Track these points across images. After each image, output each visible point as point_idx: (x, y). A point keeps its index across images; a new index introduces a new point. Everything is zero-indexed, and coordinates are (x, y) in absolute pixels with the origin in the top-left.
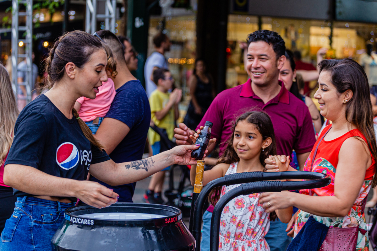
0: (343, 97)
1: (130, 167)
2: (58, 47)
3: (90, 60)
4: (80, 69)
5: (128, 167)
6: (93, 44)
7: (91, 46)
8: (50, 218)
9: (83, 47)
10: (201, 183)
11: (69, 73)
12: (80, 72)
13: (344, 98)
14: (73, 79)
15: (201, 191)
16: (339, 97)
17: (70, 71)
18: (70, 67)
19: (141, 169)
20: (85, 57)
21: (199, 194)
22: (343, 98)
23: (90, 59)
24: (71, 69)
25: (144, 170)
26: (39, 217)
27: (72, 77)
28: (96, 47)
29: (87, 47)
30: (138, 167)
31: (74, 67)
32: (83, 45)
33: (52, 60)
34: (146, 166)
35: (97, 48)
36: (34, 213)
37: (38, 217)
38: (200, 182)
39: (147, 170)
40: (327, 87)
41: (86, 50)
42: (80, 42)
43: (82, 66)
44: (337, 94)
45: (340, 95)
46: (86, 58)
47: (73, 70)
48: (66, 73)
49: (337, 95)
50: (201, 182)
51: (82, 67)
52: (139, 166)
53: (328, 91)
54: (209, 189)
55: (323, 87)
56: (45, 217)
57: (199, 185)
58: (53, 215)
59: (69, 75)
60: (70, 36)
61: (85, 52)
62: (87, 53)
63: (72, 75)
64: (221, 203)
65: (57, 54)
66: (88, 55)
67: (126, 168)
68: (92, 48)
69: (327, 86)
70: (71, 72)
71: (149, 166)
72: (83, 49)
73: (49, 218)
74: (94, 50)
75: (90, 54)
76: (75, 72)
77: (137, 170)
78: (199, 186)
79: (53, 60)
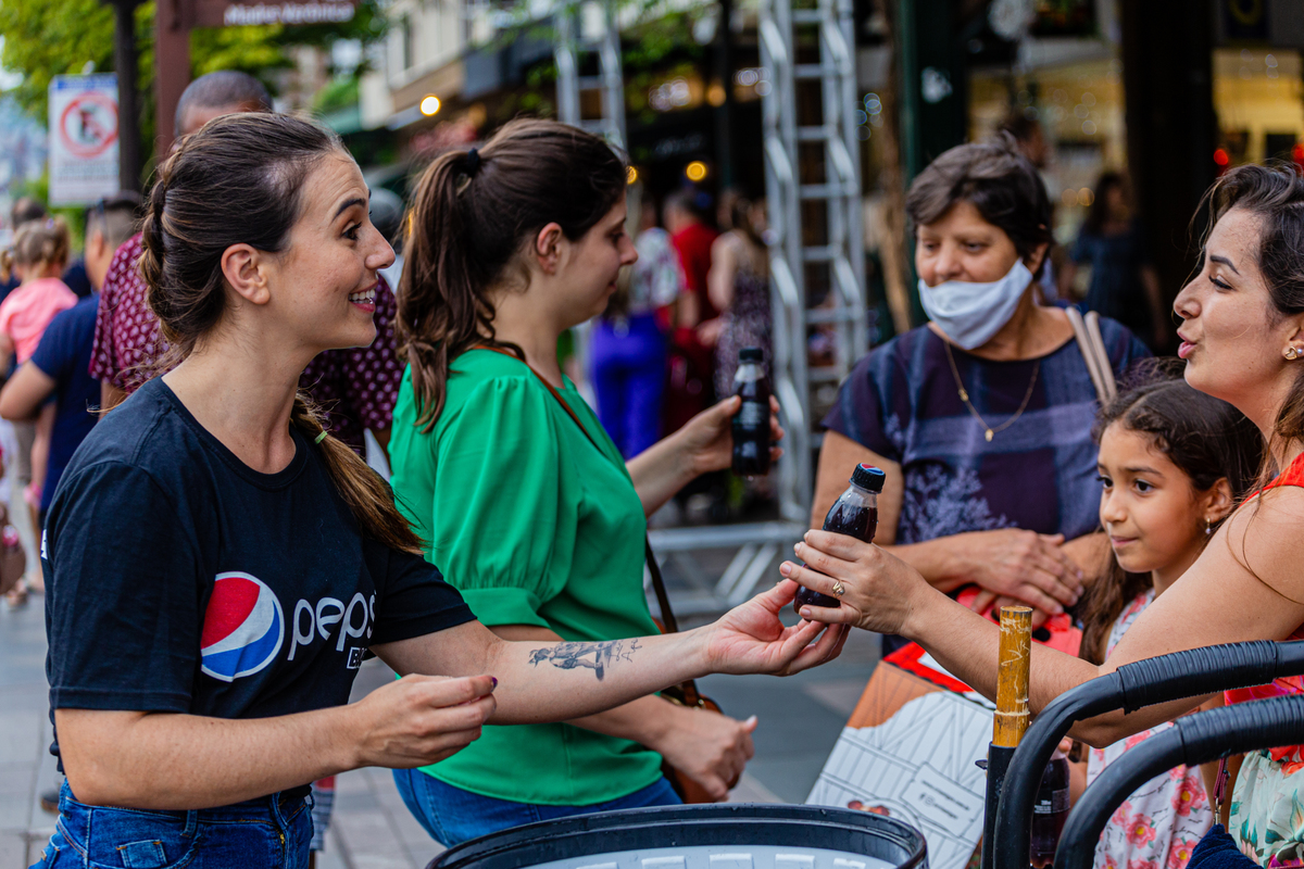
0: (1288, 332)
1: (545, 657)
2: (166, 208)
3: (304, 209)
4: (280, 255)
5: (539, 656)
6: (292, 146)
7: (287, 157)
8: (152, 858)
9: (261, 170)
10: (1020, 705)
11: (245, 287)
12: (282, 267)
13: (1292, 339)
14: (266, 304)
15: (1020, 740)
16: (1273, 325)
17: (246, 277)
18: (237, 262)
19: (580, 669)
20: (282, 205)
21: (1013, 750)
22: (1289, 337)
23: (304, 205)
24: (249, 270)
25: (592, 672)
26: (112, 855)
27: (261, 296)
28: (307, 152)
29: (275, 165)
30: (574, 660)
31: (254, 255)
32: (259, 163)
33: (160, 262)
34: (603, 659)
35: (315, 155)
36: (95, 838)
37: (106, 855)
38: (1018, 701)
39: (600, 673)
40: (1233, 275)
41: (277, 174)
42: (244, 157)
43: (281, 243)
44: (1267, 312)
45: (1280, 321)
46: (286, 208)
47: (256, 268)
48: (235, 291)
49: (1267, 316)
50: (1021, 697)
51: (284, 247)
52: (579, 658)
53: (1236, 290)
54: (1052, 729)
55: (1220, 271)
56: (133, 852)
57: (1011, 714)
58: (163, 844)
59: (247, 293)
60: (200, 149)
61: (277, 186)
62: (283, 188)
63: (257, 289)
64: (1089, 810)
65: (175, 234)
66: (291, 195)
67: (531, 661)
68: (295, 162)
69: (1234, 270)
70: (250, 281)
71: (613, 659)
72: (264, 176)
73: (146, 856)
74: (303, 165)
75: (295, 187)
76: (265, 275)
77: (566, 670)
78: (1015, 718)
79: (167, 264)
